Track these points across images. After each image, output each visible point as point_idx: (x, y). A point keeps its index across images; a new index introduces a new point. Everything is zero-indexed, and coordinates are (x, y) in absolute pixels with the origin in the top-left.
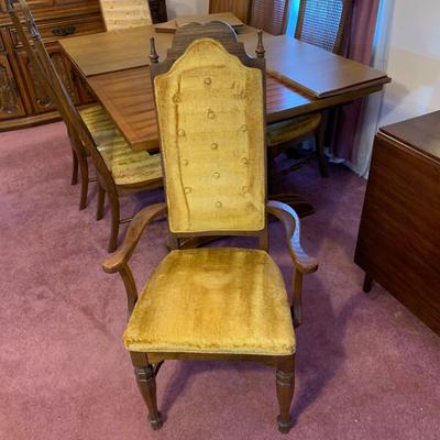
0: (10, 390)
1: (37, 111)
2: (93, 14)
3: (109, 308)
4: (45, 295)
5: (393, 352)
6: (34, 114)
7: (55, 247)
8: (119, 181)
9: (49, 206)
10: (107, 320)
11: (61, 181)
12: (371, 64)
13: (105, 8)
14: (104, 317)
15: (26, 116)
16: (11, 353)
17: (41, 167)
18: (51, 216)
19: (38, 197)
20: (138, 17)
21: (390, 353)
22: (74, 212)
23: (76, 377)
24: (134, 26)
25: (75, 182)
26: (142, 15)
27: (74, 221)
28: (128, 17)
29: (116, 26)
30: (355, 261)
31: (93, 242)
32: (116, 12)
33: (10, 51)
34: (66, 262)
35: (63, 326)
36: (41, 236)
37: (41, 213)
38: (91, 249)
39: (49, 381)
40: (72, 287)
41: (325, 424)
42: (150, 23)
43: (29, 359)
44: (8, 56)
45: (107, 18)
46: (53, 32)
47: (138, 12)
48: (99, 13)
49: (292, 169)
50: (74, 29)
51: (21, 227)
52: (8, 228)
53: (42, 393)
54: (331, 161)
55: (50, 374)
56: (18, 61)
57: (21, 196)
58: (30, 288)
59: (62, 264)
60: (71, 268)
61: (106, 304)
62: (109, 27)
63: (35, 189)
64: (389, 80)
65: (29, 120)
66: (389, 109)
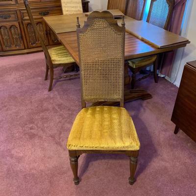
0: (18, 169)
1: (29, 47)
2: (57, 7)
3: (62, 135)
4: (34, 128)
5: (188, 161)
6: (28, 48)
7: (37, 107)
10: (61, 140)
11: (40, 78)
12: (180, 34)
13: (63, 5)
14: (60, 139)
15: (24, 49)
16: (19, 153)
20: (77, 9)
21: (186, 161)
22: (46, 92)
23: (47, 165)
24: (75, 13)
25: (46, 79)
26: (79, 8)
27: (46, 96)
28: (73, 9)
29: (67, 13)
30: (171, 120)
32: (67, 7)
33: (20, 21)
34: (43, 114)
35: (42, 142)
36: (31, 102)
39: (36, 166)
40: (45, 125)
41: (158, 191)
42: (82, 12)
43: (26, 156)
44: (19, 23)
45: (64, 9)
46: (40, 13)
47: (77, 7)
48: (60, 6)
49: (143, 78)
50: (48, 13)
51: (23, 98)
52: (16, 98)
53: (33, 171)
54: (159, 76)
55: (36, 162)
56: (23, 25)
57: (22, 84)
58: (26, 124)
60: (45, 117)
61: (60, 133)
62: (64, 13)
64: (189, 42)
65: (26, 51)
66: (187, 55)
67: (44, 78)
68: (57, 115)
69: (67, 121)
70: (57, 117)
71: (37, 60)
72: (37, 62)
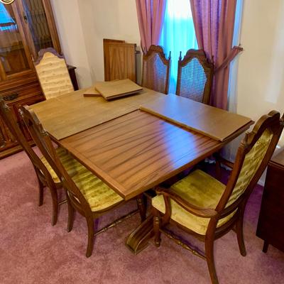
8: (94, 210)
9: (29, 227)
11: (29, 204)
17: (10, 195)
18: (33, 235)
19: (17, 220)
25: (41, 203)
31: (73, 250)
36: (32, 254)
37: (24, 234)
38: (73, 257)
59: (56, 274)
63: (13, 214)
67: (38, 202)
68: (84, 268)
69: (104, 275)
70: (84, 272)
71: (13, 169)
72: (14, 174)
